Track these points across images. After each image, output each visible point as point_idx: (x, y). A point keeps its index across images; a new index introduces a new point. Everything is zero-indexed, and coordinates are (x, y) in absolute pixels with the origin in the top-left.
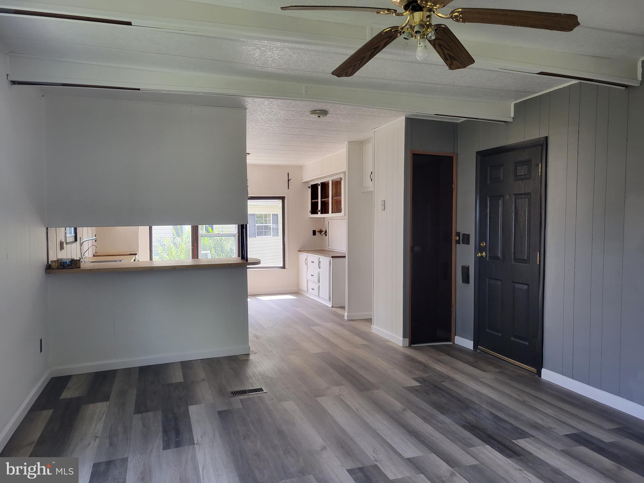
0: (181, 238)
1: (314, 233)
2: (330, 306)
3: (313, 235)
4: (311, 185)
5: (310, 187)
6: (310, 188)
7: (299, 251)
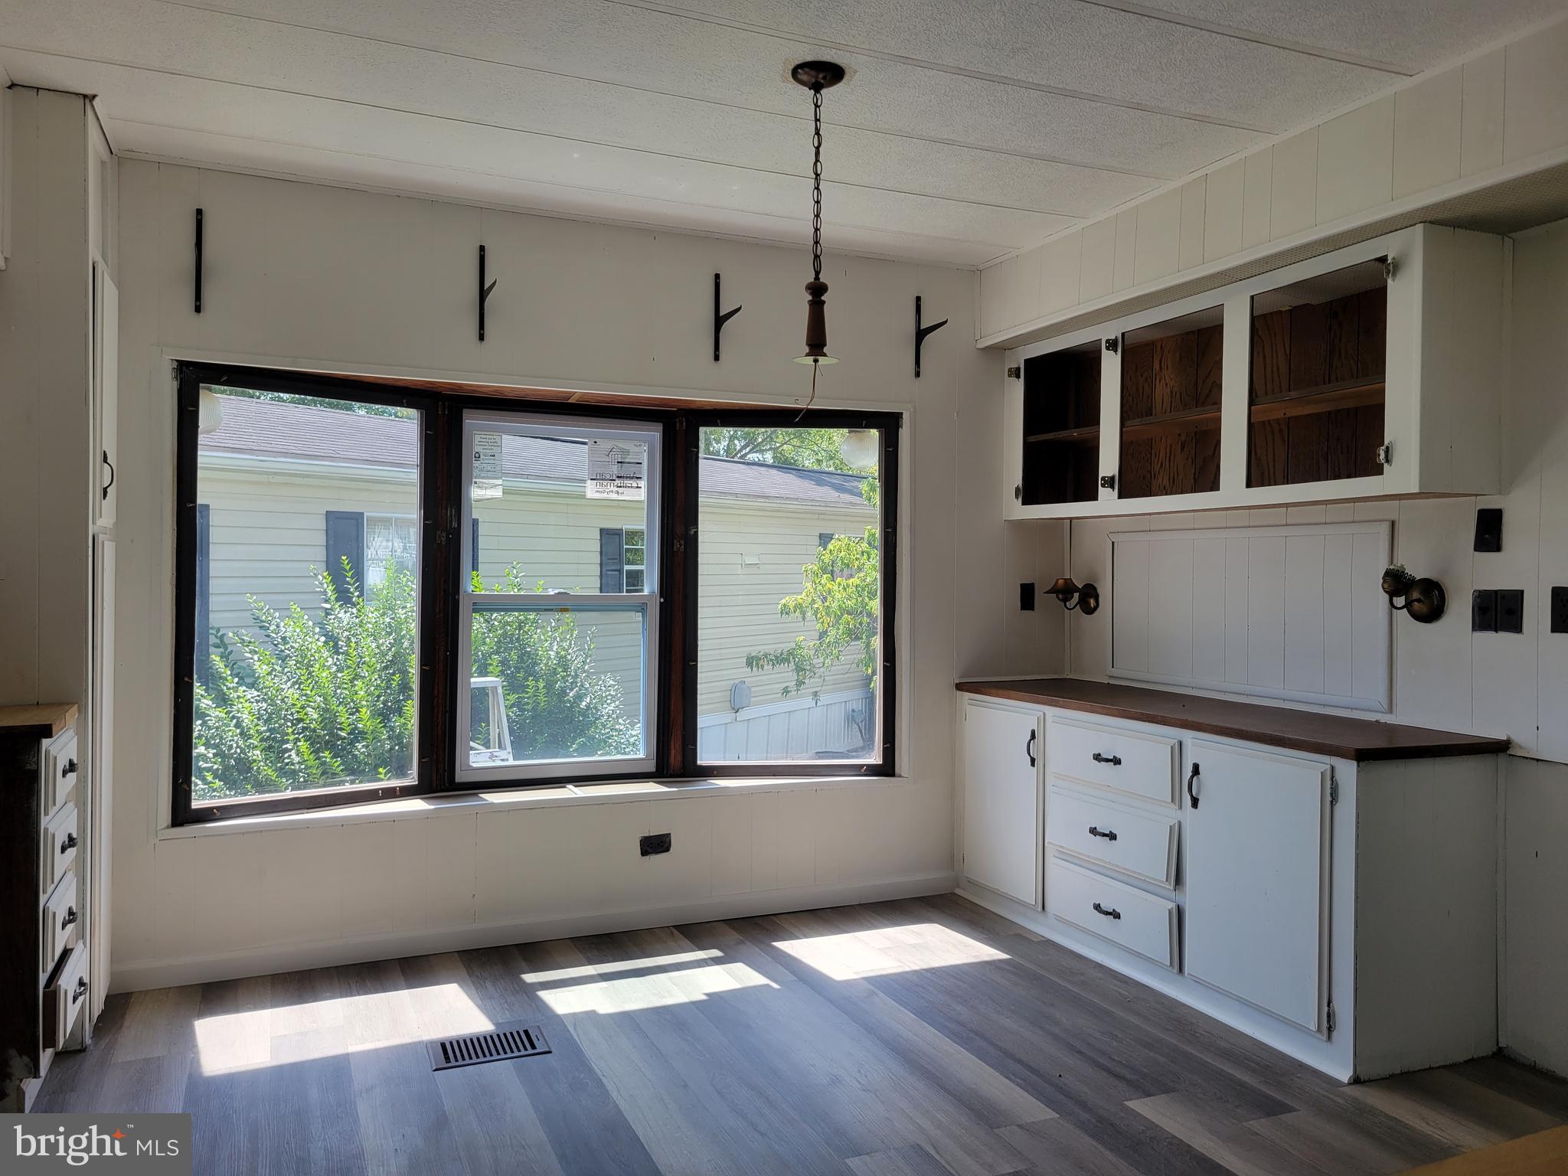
0: (354, 611)
1: (1027, 596)
2: (1344, 1075)
3: (1023, 608)
4: (1026, 361)
5: (1018, 369)
6: (1018, 376)
7: (960, 687)
